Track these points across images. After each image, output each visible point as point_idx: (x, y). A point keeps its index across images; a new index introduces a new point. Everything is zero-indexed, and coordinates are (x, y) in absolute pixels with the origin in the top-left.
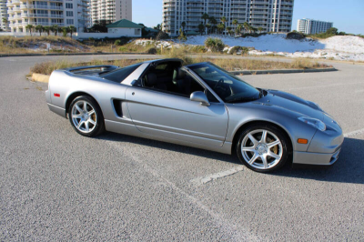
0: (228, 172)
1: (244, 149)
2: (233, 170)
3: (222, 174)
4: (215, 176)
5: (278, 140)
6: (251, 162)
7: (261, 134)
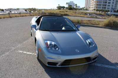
0: (31, 53)
2: (33, 54)
3: (28, 53)
4: (25, 52)
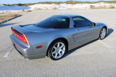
1: (101, 35)
5: (105, 30)
6: (101, 38)
7: (103, 30)
